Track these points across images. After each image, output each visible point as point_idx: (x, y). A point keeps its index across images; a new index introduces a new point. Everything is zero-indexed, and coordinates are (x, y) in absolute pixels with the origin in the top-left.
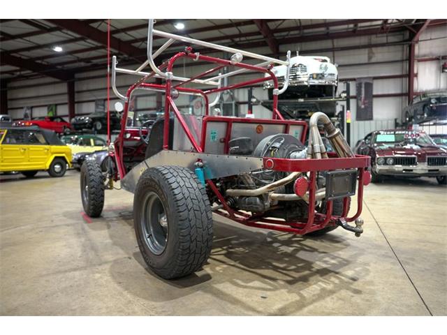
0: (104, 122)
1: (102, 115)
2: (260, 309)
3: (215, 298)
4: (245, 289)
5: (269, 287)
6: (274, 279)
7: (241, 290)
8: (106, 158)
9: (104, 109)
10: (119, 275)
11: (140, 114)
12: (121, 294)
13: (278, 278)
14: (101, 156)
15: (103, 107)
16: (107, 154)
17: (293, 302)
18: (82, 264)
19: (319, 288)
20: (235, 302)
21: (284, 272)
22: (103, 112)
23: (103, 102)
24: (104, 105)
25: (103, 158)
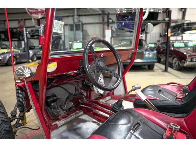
0: (6, 34)
1: (4, 30)
8: (10, 57)
9: (5, 26)
11: (29, 30)
14: (7, 56)
15: (4, 25)
16: (11, 55)
22: (5, 28)
23: (3, 22)
24: (4, 24)
25: (8, 57)
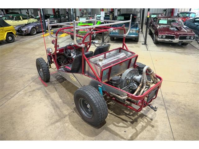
2: (125, 138)
3: (110, 134)
4: (119, 128)
5: (126, 126)
6: (126, 121)
7: (117, 128)
8: (32, 29)
10: (74, 123)
12: (79, 134)
13: (128, 120)
17: (134, 133)
18: (58, 118)
19: (141, 125)
20: (117, 134)
21: (129, 116)
